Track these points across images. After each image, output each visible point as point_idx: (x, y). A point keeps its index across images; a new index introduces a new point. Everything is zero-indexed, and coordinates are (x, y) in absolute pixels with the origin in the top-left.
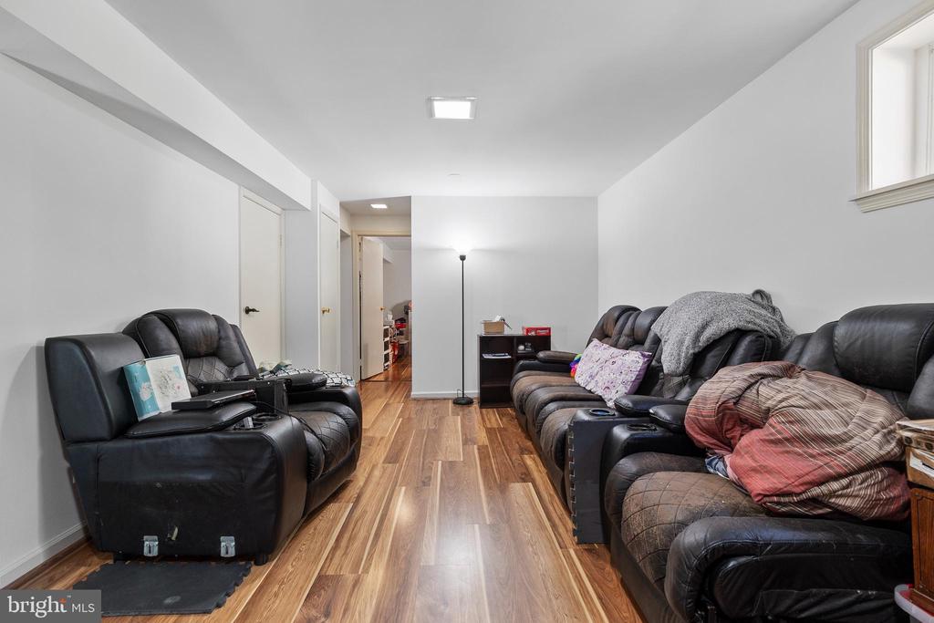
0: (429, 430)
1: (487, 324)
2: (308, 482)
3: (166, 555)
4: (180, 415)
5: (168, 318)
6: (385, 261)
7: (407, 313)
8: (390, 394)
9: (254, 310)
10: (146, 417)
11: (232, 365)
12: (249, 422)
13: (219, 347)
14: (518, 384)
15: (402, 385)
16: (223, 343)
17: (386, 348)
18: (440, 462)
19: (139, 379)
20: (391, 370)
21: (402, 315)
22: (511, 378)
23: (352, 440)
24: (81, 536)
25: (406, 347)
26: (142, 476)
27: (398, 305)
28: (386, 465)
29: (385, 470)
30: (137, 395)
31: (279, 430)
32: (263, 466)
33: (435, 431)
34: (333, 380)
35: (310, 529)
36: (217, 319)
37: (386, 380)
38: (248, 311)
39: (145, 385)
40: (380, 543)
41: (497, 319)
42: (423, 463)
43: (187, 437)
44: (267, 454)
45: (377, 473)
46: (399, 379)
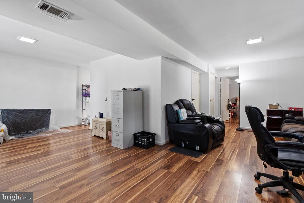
0: (246, 137)
1: (270, 105)
2: (213, 140)
3: (186, 147)
4: (188, 120)
5: (182, 101)
6: (229, 84)
7: (236, 101)
8: (231, 126)
9: (194, 100)
10: (181, 120)
11: (193, 112)
12: (201, 123)
13: (190, 108)
14: (284, 127)
15: (235, 124)
16: (191, 107)
17: (229, 113)
18: (250, 146)
19: (180, 113)
20: (231, 120)
21: (235, 102)
22: (281, 125)
23: (223, 134)
24: (169, 141)
25: (236, 112)
26: (182, 131)
27: (233, 98)
28: (232, 143)
29: (232, 144)
30: (179, 116)
31: (207, 125)
32: (205, 133)
33: (248, 138)
34: (217, 118)
35: (214, 151)
36: (189, 101)
37: (229, 122)
38: (193, 100)
39: (181, 114)
40: (232, 157)
41: (275, 104)
42: (244, 145)
43: (189, 125)
44: (205, 130)
45: (229, 144)
46: (234, 123)
